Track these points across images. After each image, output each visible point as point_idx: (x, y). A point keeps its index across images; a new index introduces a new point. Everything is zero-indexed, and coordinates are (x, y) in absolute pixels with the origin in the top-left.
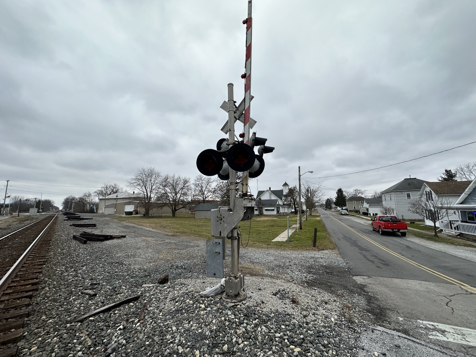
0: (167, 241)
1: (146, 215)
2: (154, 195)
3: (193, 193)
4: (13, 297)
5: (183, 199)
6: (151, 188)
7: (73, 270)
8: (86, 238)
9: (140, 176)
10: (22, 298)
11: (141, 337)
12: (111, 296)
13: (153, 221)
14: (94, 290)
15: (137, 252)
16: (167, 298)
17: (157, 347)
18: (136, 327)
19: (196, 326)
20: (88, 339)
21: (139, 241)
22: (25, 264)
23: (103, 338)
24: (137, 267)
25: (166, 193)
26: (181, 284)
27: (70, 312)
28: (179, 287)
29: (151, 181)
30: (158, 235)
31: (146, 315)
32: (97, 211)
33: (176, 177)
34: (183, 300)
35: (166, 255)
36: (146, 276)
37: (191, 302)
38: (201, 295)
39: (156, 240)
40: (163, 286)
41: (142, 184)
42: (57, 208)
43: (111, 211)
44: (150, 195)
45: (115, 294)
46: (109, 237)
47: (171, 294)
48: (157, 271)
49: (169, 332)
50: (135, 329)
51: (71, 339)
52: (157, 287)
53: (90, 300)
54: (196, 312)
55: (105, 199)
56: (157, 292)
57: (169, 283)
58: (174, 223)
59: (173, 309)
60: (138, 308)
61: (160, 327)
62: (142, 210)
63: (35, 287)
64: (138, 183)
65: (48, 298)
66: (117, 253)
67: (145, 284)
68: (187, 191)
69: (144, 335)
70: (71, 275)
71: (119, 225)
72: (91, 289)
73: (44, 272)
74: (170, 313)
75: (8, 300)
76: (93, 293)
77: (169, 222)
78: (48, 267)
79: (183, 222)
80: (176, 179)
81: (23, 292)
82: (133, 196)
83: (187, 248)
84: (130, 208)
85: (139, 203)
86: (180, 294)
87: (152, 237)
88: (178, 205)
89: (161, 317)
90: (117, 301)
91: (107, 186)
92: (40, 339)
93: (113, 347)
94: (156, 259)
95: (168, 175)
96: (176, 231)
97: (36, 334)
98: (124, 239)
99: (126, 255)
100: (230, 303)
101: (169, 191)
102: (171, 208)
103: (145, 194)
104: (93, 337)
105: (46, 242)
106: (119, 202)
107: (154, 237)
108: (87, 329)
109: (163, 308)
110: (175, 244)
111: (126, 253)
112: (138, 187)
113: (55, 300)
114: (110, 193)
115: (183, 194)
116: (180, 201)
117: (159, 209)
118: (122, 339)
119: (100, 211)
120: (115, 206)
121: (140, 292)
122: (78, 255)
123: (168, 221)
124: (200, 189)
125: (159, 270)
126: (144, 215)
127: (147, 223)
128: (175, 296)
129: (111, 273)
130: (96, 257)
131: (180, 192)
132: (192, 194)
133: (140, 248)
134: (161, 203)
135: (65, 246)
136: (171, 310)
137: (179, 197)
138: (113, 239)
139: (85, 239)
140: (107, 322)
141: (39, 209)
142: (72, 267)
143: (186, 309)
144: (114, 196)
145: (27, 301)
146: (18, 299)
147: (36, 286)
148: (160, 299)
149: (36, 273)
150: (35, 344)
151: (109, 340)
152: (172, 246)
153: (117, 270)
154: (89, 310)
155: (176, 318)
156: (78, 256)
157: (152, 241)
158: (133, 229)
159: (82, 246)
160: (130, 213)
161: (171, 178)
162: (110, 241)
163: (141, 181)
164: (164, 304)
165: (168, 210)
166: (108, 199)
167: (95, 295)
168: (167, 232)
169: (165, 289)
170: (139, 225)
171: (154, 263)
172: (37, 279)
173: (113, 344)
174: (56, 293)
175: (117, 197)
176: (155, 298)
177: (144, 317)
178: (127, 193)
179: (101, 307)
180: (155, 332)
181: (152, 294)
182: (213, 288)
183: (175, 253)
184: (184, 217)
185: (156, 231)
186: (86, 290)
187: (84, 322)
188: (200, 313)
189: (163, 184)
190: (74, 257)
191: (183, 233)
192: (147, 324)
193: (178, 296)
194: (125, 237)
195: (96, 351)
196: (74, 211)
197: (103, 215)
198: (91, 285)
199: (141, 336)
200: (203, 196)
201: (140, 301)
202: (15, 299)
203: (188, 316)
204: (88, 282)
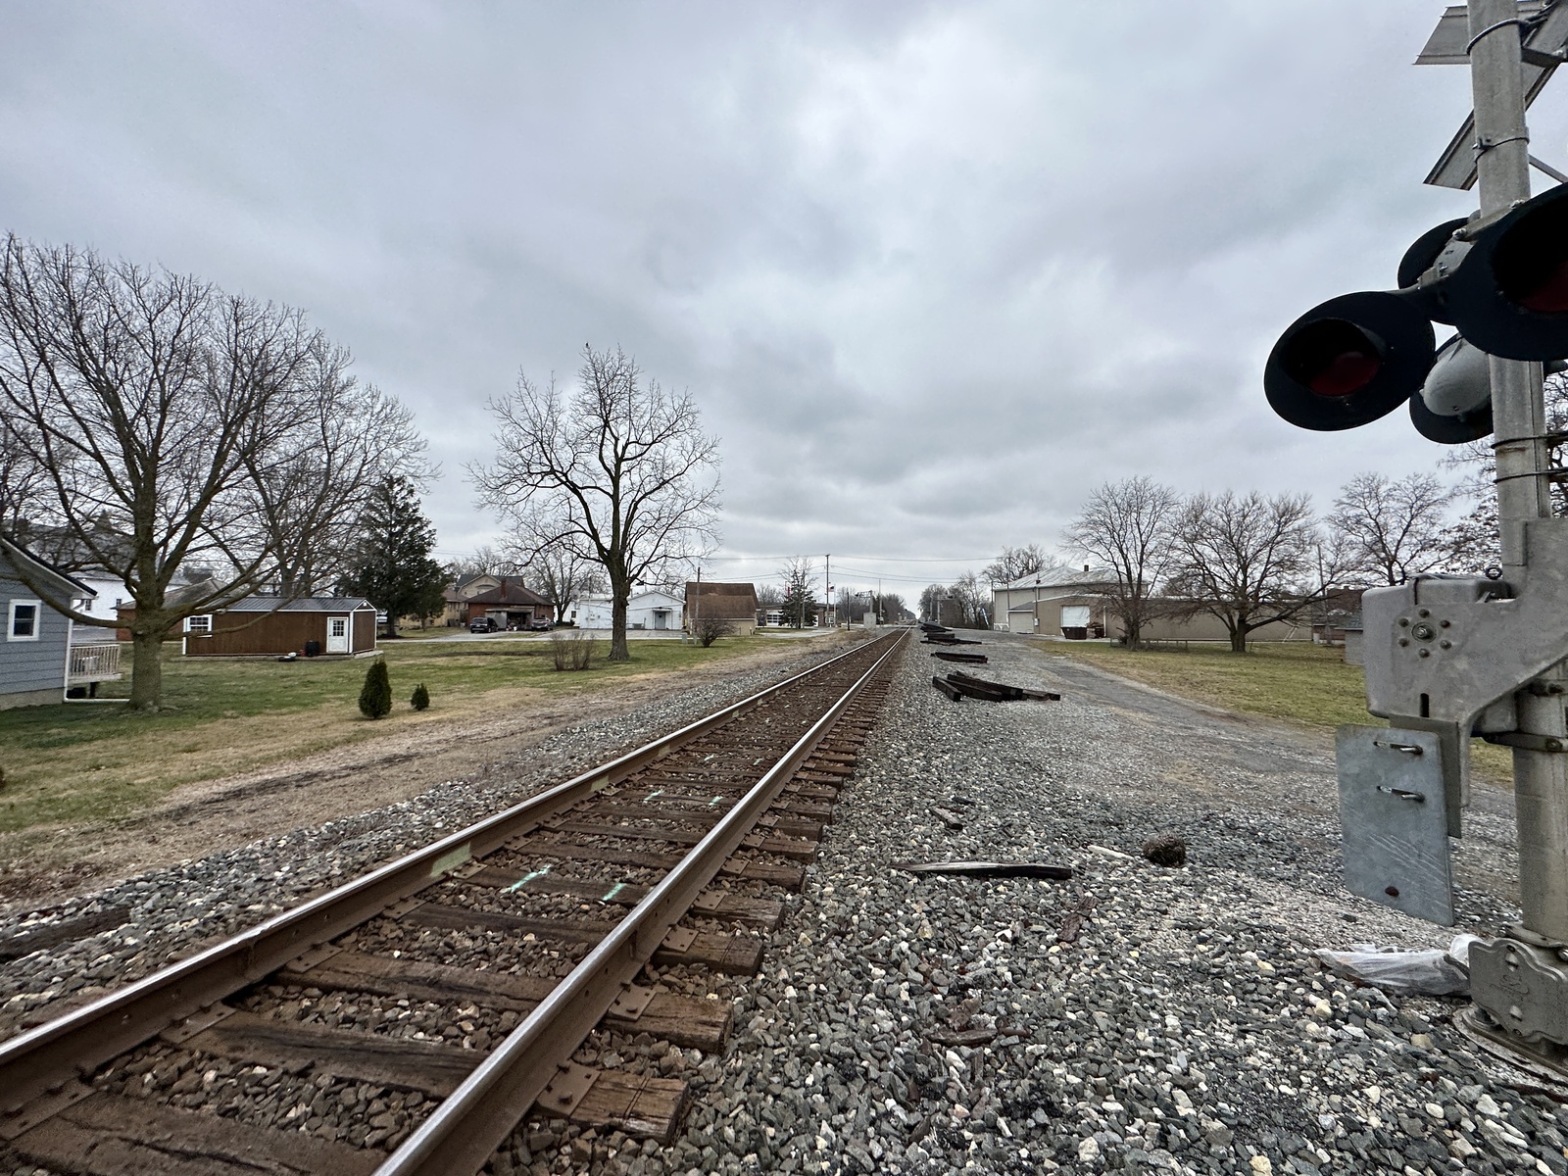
0: (1200, 731)
1: (1130, 640)
2: (1153, 574)
3: (1330, 557)
4: (815, 778)
5: (1280, 585)
6: (1139, 549)
7: (921, 754)
8: (961, 689)
9: (1100, 512)
10: (827, 783)
11: (1055, 989)
12: (998, 843)
13: (1155, 661)
14: (961, 816)
15: (1087, 746)
16: (1165, 912)
17: (1096, 1042)
18: (1048, 954)
19: (1270, 1061)
20: (925, 922)
21: (1101, 718)
22: (841, 720)
23: (962, 940)
24: (1083, 789)
25: (1200, 565)
26: (1235, 890)
27: (900, 845)
28: (1224, 895)
29: (1138, 524)
30: (1169, 709)
31: (1082, 935)
32: (991, 624)
33: (1238, 501)
34: (1228, 944)
35: (1191, 778)
36: (1106, 823)
37: (1268, 966)
38: (1325, 961)
39: (1158, 724)
40: (1161, 869)
41: (1108, 538)
42: (911, 615)
43: (1025, 624)
44: (1140, 575)
45: (1006, 843)
46: (1013, 693)
47: (1182, 904)
48: (1145, 818)
49: (1149, 1023)
50: (1044, 959)
51: (893, 904)
52: (1139, 866)
53: (946, 834)
54: (1285, 1012)
55: (1008, 591)
56: (1132, 882)
57: (1185, 869)
58: (1237, 673)
59: (1186, 960)
60: (1063, 904)
61: (1122, 990)
62: (1116, 625)
63: (848, 770)
64: (1095, 534)
65: (868, 799)
66: (1030, 737)
67: (1100, 844)
68: (1293, 549)
69: (1067, 989)
70: (917, 764)
71: (1046, 665)
72: (952, 810)
73: (869, 744)
74: (1168, 964)
75: (807, 781)
76: (954, 820)
77: (1216, 669)
78: (877, 737)
79: (1279, 673)
80: (1239, 506)
81: (828, 773)
82: (1084, 580)
83: (1290, 770)
84: (1077, 617)
85: (1101, 601)
86: (1219, 918)
87: (1148, 711)
88: (1256, 607)
89: (1134, 963)
90: (1008, 861)
91: (1010, 554)
92: (841, 876)
93: (980, 972)
94: (1150, 783)
95: (1202, 497)
96: (1246, 702)
97: (837, 863)
98: (1055, 704)
99: (1054, 749)
100: (1504, 1066)
101: (1214, 555)
102: (1227, 620)
103: (1122, 569)
104: (938, 924)
105: (881, 685)
106: (1046, 597)
107: (1152, 713)
108: (927, 898)
109: (1144, 940)
110: (1233, 746)
111: (1055, 742)
112: (1096, 550)
113: (878, 809)
114: (1021, 573)
115: (1275, 564)
116: (1264, 593)
117: (1176, 620)
118: (1005, 964)
119: (999, 625)
120: (1035, 610)
121: (1076, 862)
122: (939, 723)
123: (1213, 665)
124: (1368, 538)
125: (1156, 816)
126: (1124, 641)
127: (1133, 666)
128: (1199, 920)
129: (1007, 785)
130: (977, 738)
131: (1263, 556)
132: (1323, 562)
133: (1098, 738)
134: (1181, 601)
135: (915, 699)
136: (1176, 957)
137: (1258, 576)
138: (1024, 700)
139: (956, 690)
140: (976, 904)
141: (878, 616)
142: (921, 749)
143: (1240, 982)
144: (1029, 581)
145: (831, 792)
146: (821, 783)
147: (851, 769)
148: (1138, 906)
149: (855, 742)
150: (833, 881)
151: (975, 952)
152: (1218, 751)
153: (1022, 783)
154: (941, 857)
155: (1189, 995)
156: (938, 725)
157: (1144, 724)
158: (1084, 679)
159: (950, 705)
160: (1077, 633)
161: (1216, 507)
162: (1015, 703)
163: (1104, 530)
164: (1152, 929)
165: (1212, 628)
166: (1015, 590)
167: (958, 827)
168: (1206, 702)
169: (1164, 882)
170: (1106, 670)
171: (1139, 793)
172: (854, 754)
173: (979, 968)
174: (881, 794)
175: (1039, 585)
176: (1122, 896)
177: (1077, 936)
178: (1065, 572)
179: (968, 860)
180: (1101, 996)
181: (1115, 882)
182: (1396, 956)
183: (1231, 776)
184: (1288, 658)
185: (1160, 693)
186: (941, 807)
187: (926, 881)
188: (1299, 1023)
189: (1187, 530)
190: (928, 727)
191: (1280, 714)
192: (1080, 960)
193: (1212, 924)
194: (1057, 697)
195: (938, 960)
196: (941, 623)
197: (1006, 636)
198: (956, 800)
199: (1057, 986)
200: (1389, 568)
201: (1073, 886)
202: (816, 782)
203: (1246, 1009)
204: (949, 793)
